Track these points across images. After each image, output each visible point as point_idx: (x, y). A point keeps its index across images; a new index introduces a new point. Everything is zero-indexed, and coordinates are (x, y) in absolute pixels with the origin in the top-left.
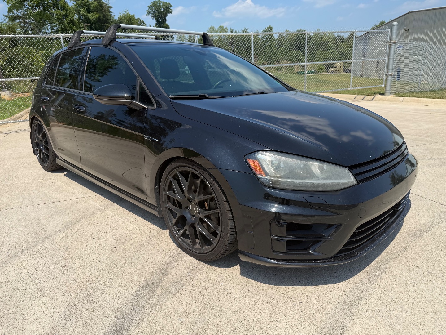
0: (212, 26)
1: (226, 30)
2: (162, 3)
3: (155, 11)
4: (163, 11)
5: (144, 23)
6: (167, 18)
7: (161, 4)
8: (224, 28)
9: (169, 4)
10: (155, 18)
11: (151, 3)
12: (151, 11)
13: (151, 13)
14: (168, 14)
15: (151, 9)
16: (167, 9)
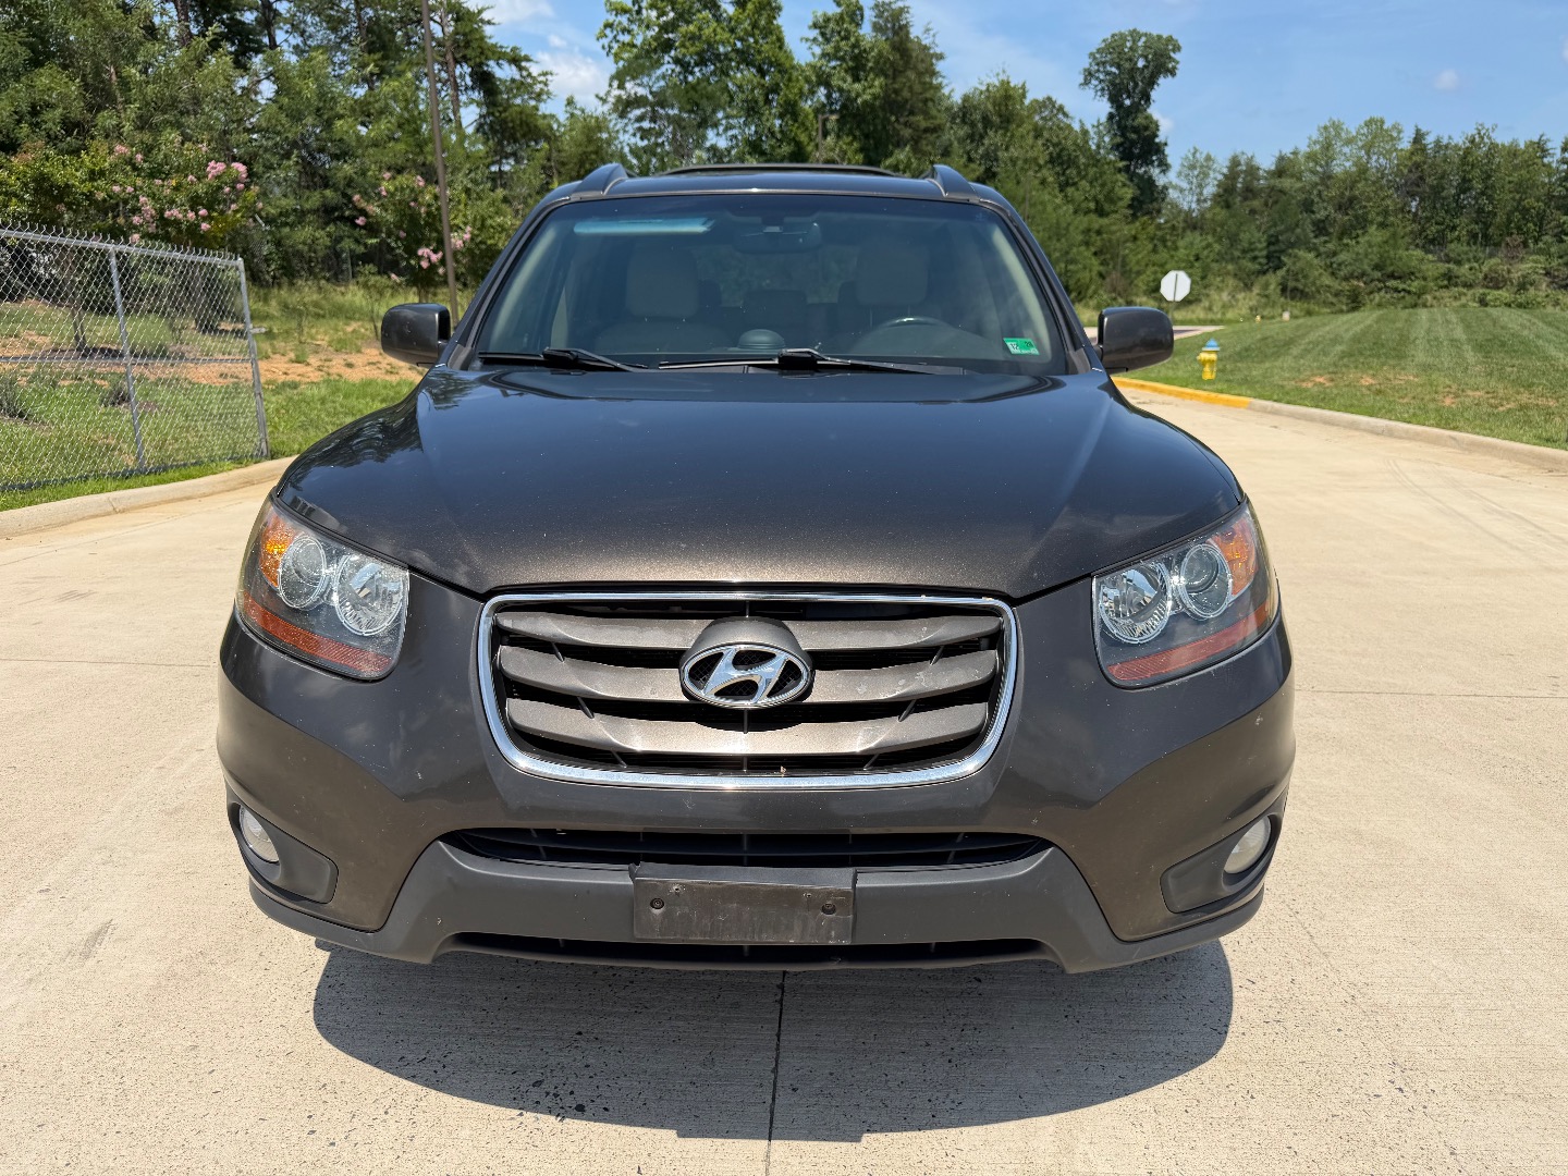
0: (1335, 119)
1: (1395, 134)
2: (1143, 39)
3: (1114, 70)
4: (1145, 66)
5: (1066, 115)
6: (1154, 94)
7: (1140, 44)
8: (1385, 127)
9: (1170, 39)
10: (1110, 94)
11: (1104, 41)
12: (1098, 71)
13: (1097, 78)
14: (1161, 80)
15: (1098, 64)
16: (1162, 60)
